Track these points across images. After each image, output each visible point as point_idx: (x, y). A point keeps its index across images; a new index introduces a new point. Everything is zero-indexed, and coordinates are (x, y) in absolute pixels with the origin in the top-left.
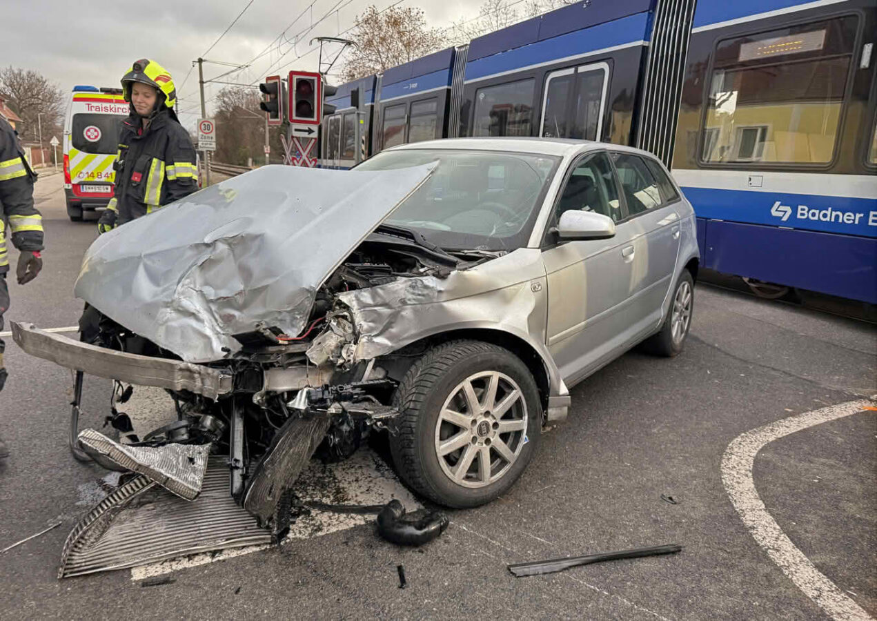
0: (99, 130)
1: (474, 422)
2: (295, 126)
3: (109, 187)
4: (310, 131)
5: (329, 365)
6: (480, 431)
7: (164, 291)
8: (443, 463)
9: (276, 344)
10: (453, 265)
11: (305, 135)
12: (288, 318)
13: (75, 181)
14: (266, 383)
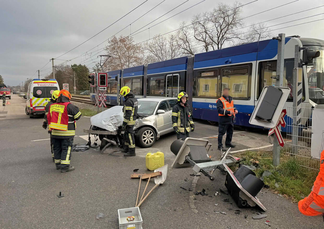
0: (41, 91)
1: (147, 137)
2: (100, 87)
3: (44, 107)
4: (104, 89)
7: (106, 123)
8: (143, 141)
11: (103, 90)
13: (34, 106)
14: (121, 133)
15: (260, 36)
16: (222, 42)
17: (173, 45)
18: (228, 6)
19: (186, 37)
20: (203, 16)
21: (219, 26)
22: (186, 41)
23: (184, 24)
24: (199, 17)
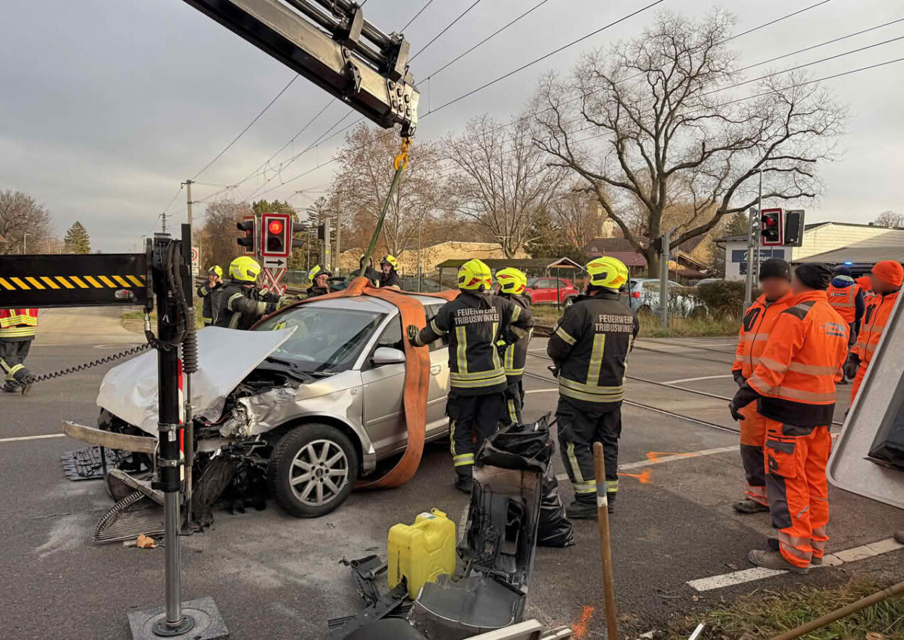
1: (313, 468)
2: (267, 259)
4: (280, 263)
5: (232, 437)
6: (317, 473)
7: (147, 401)
8: (293, 490)
9: (205, 426)
10: (301, 381)
11: (276, 266)
12: (211, 412)
14: (199, 447)
15: (792, 110)
16: (669, 132)
17: (521, 145)
18: (690, 24)
19: (559, 117)
20: (610, 54)
21: (660, 80)
22: (558, 129)
23: (554, 78)
24: (598, 58)
